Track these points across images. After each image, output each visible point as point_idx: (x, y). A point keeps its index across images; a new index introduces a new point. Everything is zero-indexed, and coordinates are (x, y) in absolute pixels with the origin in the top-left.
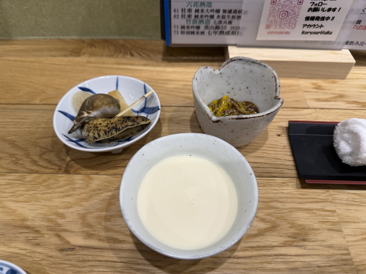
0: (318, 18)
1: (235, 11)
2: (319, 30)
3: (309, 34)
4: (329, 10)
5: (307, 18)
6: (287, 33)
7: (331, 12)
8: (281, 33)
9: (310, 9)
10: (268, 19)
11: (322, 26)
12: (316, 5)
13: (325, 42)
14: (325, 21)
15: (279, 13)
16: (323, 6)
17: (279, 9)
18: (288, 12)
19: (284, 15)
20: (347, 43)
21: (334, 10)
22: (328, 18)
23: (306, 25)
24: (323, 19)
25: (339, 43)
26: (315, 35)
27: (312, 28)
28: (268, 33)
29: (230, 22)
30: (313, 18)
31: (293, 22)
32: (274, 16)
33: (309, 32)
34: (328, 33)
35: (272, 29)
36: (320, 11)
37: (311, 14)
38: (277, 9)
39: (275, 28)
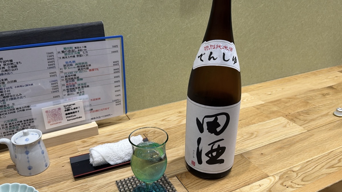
0: (71, 113)
1: (30, 120)
2: (74, 117)
3: (71, 120)
4: (74, 109)
5: (66, 114)
6: (60, 122)
7: (76, 109)
8: (57, 123)
9: (65, 111)
10: (48, 119)
11: (75, 116)
12: (67, 108)
13: (81, 121)
14: (75, 113)
15: (52, 115)
16: (71, 108)
17: (51, 114)
18: (55, 114)
19: (54, 116)
20: (92, 119)
21: (77, 108)
22: (76, 112)
23: (68, 117)
24: (74, 113)
25: (88, 120)
26: (74, 120)
27: (71, 117)
28: (51, 125)
29: (29, 125)
30: (69, 114)
31: (60, 117)
32: (50, 117)
33: (71, 119)
34: (80, 117)
35: (52, 123)
36: (71, 110)
37: (67, 112)
38: (50, 114)
39: (53, 122)
